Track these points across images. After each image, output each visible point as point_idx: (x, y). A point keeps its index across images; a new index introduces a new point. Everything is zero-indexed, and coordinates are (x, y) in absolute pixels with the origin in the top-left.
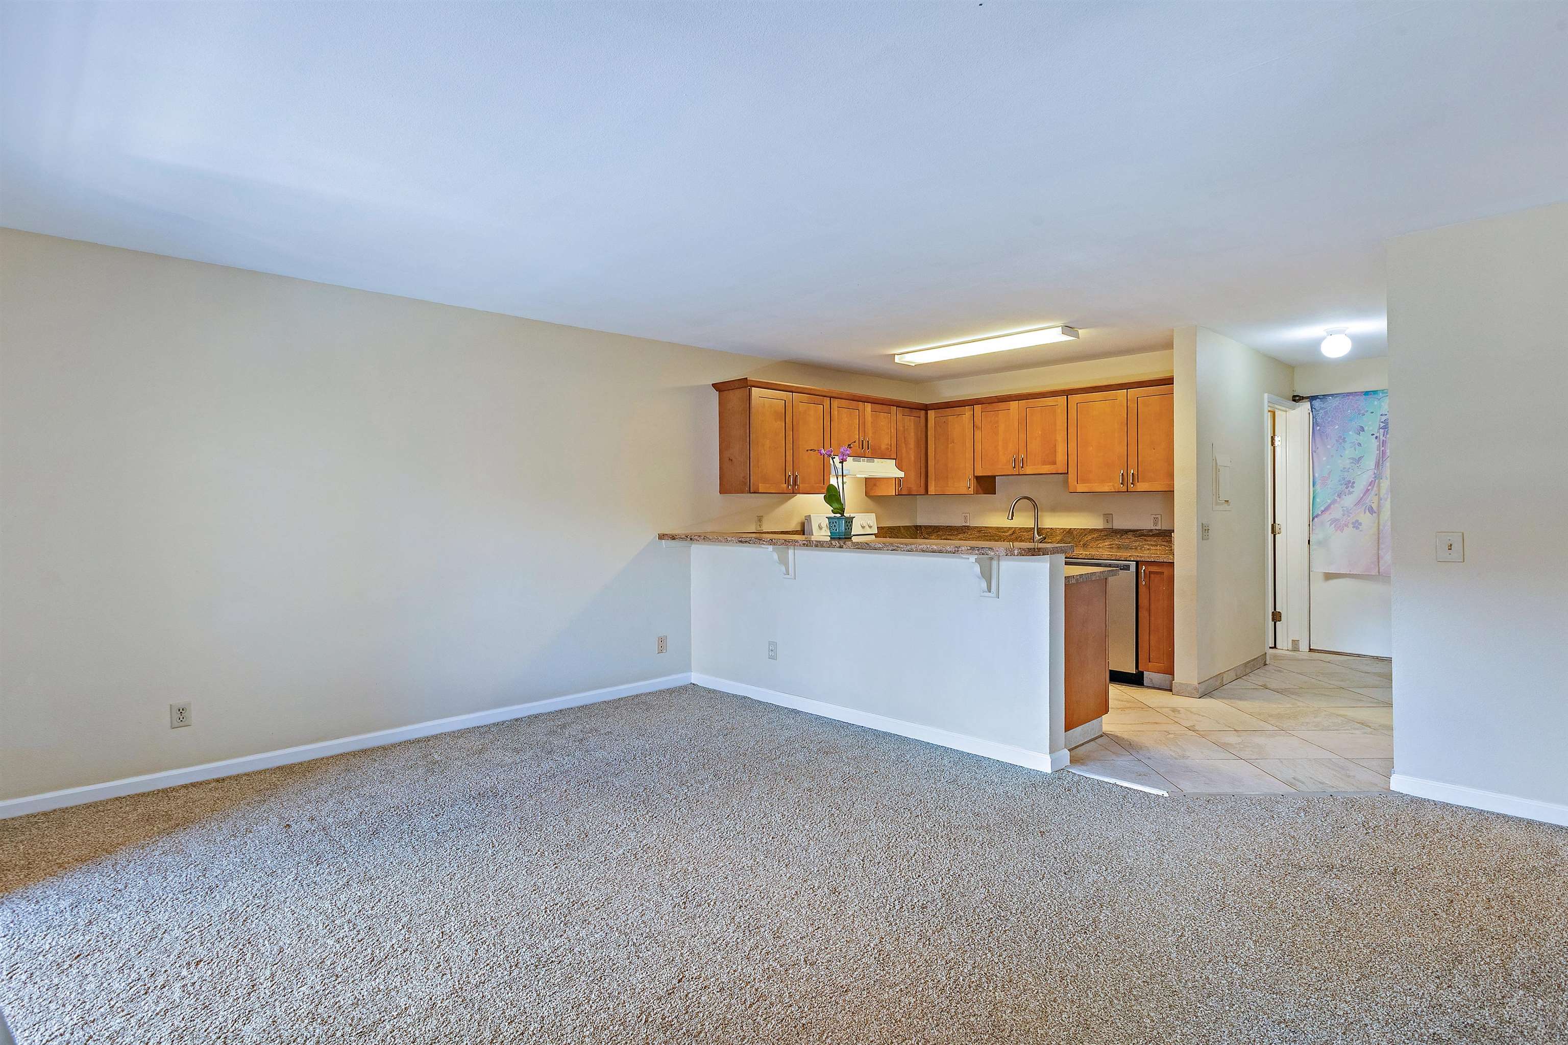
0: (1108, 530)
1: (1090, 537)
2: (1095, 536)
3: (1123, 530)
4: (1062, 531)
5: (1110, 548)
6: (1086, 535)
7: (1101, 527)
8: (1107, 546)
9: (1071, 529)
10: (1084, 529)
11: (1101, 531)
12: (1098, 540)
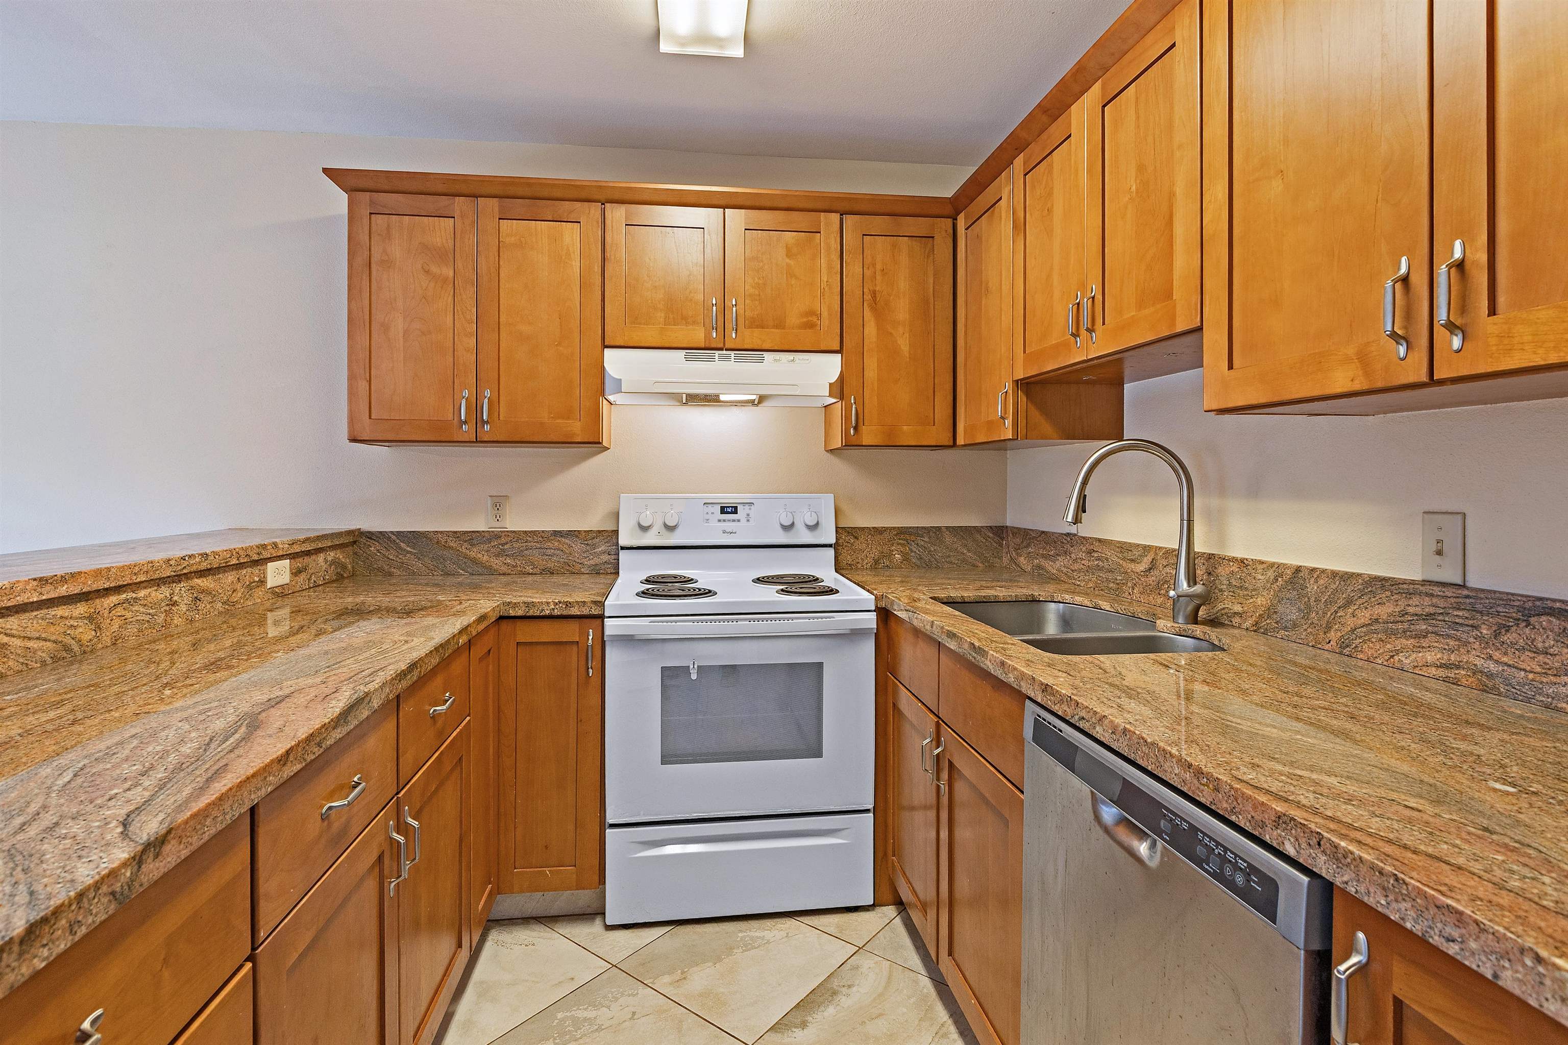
0: (1436, 590)
1: (1364, 616)
2: (1384, 611)
3: (1507, 598)
4: (1271, 574)
5: (1445, 680)
6: (1349, 602)
7: (1415, 574)
8: (1433, 671)
9: (1298, 569)
10: (1347, 577)
11: (1410, 594)
12: (1394, 633)
